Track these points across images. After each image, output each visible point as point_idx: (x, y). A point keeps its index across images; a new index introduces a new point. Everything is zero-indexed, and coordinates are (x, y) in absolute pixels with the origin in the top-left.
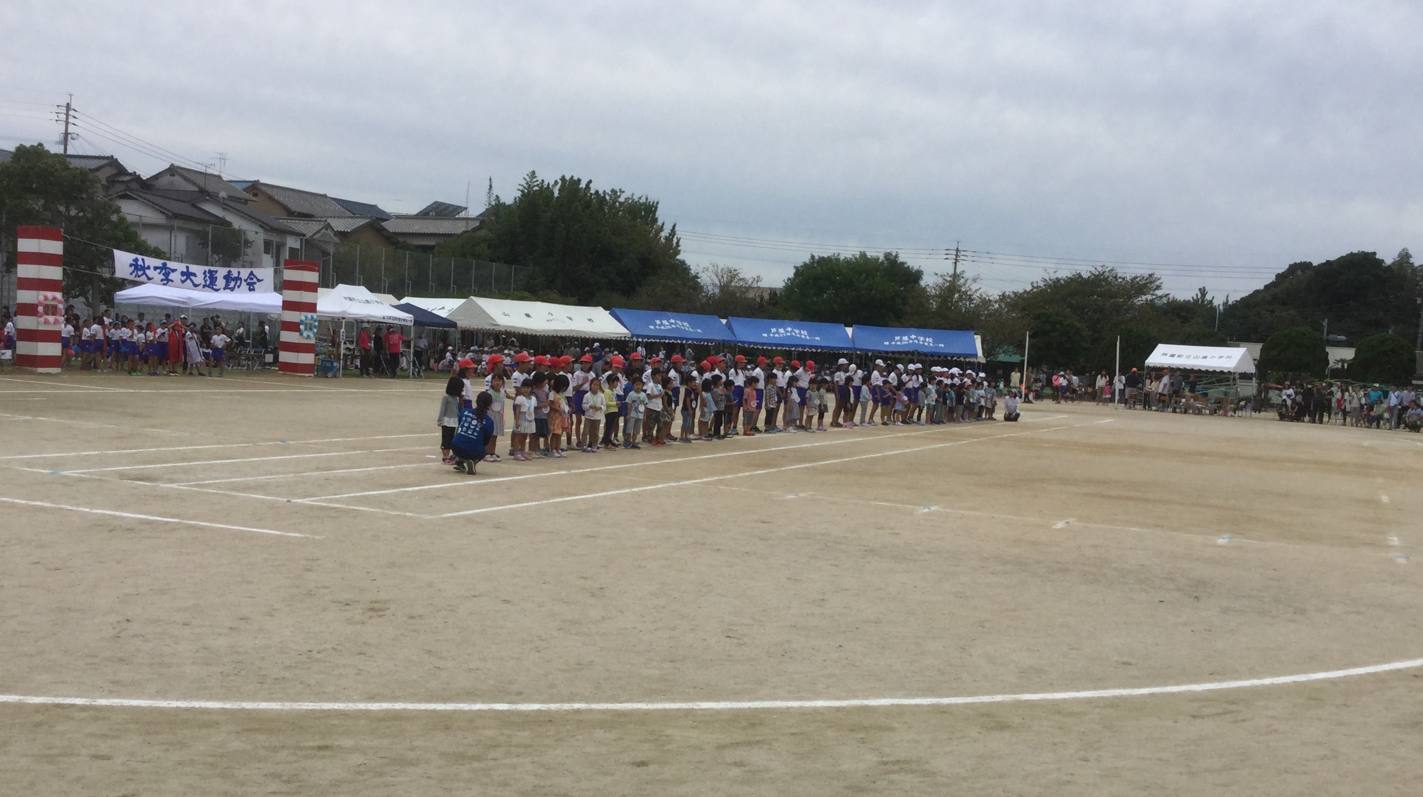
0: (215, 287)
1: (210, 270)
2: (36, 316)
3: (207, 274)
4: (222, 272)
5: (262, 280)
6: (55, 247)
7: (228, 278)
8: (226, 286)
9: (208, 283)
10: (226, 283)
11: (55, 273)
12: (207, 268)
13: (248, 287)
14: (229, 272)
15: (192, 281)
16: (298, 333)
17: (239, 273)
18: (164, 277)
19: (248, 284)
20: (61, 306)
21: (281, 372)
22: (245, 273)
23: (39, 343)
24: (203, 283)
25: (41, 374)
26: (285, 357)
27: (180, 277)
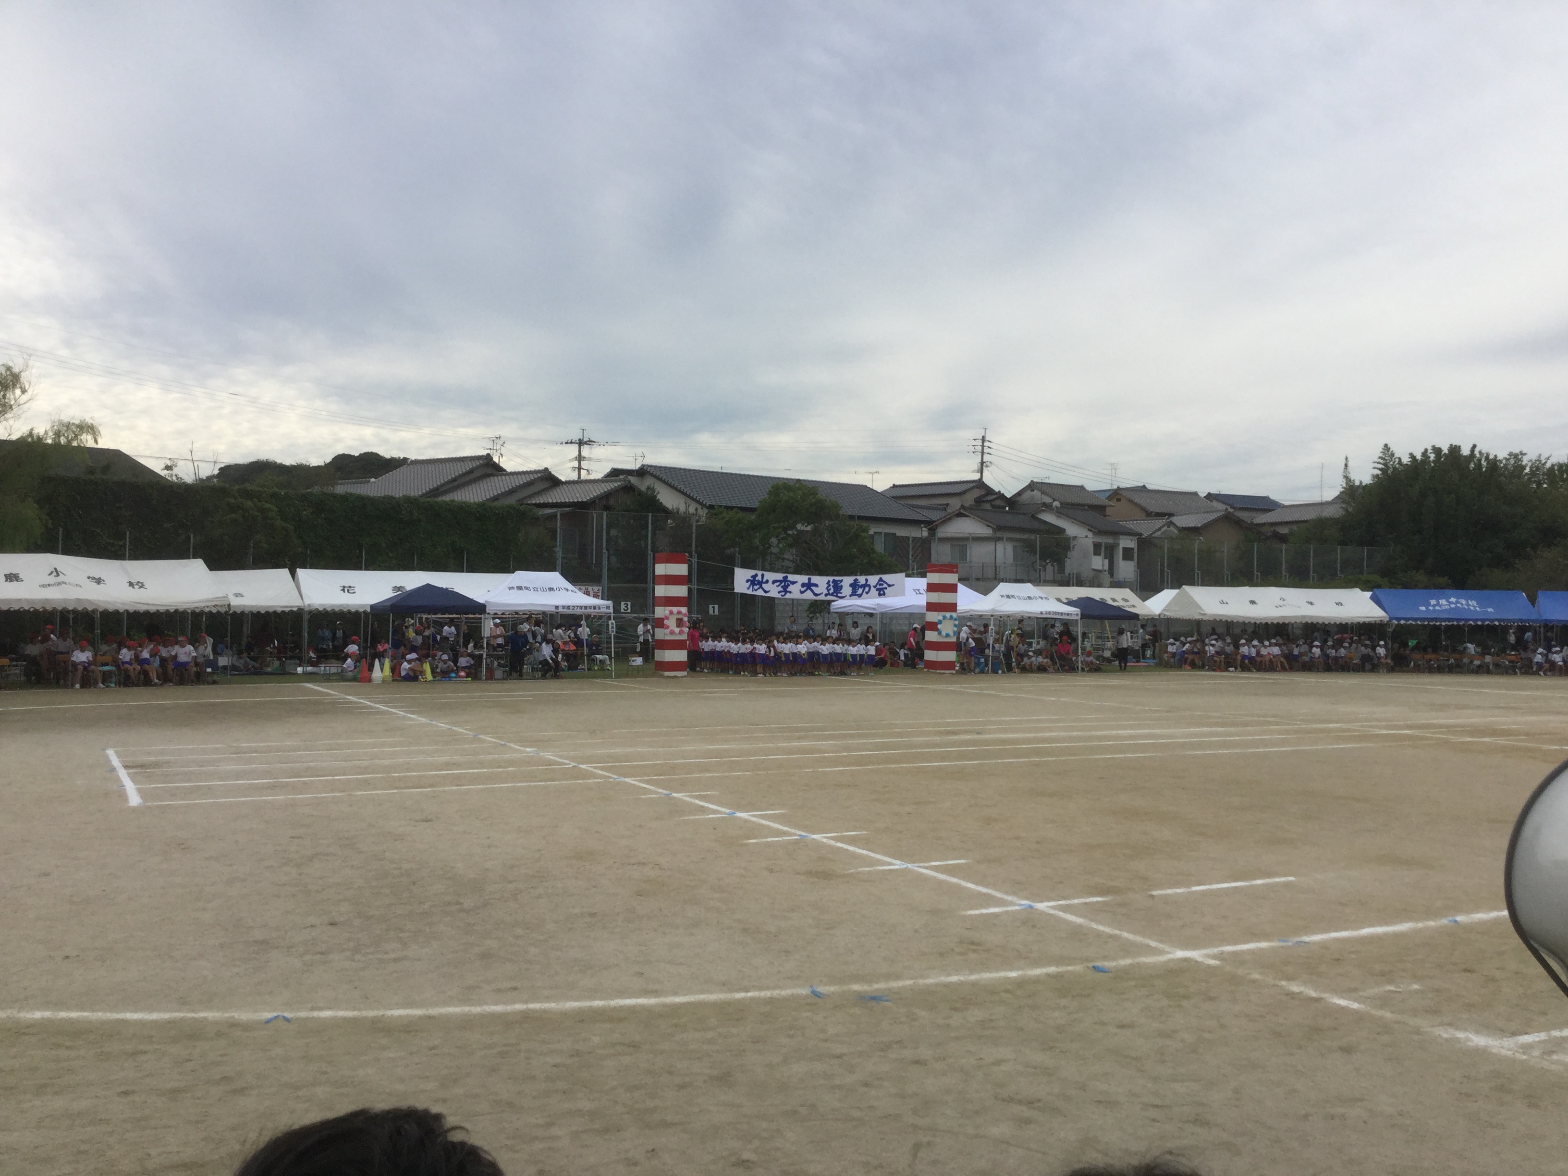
0: (839, 595)
1: (834, 580)
2: (663, 628)
3: (831, 583)
4: (847, 581)
5: (893, 585)
6: (681, 569)
7: (854, 586)
8: (852, 592)
9: (832, 591)
10: (852, 590)
11: (681, 591)
12: (831, 578)
13: (878, 592)
14: (856, 580)
15: (812, 591)
16: (936, 633)
17: (867, 580)
18: (782, 589)
19: (877, 590)
20: (686, 619)
21: (926, 670)
22: (873, 580)
23: (666, 651)
24: (826, 592)
25: (668, 677)
26: (930, 655)
27: (800, 588)
